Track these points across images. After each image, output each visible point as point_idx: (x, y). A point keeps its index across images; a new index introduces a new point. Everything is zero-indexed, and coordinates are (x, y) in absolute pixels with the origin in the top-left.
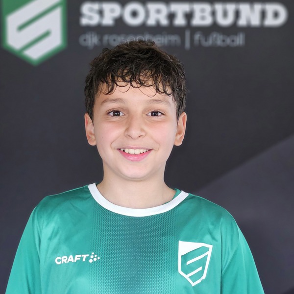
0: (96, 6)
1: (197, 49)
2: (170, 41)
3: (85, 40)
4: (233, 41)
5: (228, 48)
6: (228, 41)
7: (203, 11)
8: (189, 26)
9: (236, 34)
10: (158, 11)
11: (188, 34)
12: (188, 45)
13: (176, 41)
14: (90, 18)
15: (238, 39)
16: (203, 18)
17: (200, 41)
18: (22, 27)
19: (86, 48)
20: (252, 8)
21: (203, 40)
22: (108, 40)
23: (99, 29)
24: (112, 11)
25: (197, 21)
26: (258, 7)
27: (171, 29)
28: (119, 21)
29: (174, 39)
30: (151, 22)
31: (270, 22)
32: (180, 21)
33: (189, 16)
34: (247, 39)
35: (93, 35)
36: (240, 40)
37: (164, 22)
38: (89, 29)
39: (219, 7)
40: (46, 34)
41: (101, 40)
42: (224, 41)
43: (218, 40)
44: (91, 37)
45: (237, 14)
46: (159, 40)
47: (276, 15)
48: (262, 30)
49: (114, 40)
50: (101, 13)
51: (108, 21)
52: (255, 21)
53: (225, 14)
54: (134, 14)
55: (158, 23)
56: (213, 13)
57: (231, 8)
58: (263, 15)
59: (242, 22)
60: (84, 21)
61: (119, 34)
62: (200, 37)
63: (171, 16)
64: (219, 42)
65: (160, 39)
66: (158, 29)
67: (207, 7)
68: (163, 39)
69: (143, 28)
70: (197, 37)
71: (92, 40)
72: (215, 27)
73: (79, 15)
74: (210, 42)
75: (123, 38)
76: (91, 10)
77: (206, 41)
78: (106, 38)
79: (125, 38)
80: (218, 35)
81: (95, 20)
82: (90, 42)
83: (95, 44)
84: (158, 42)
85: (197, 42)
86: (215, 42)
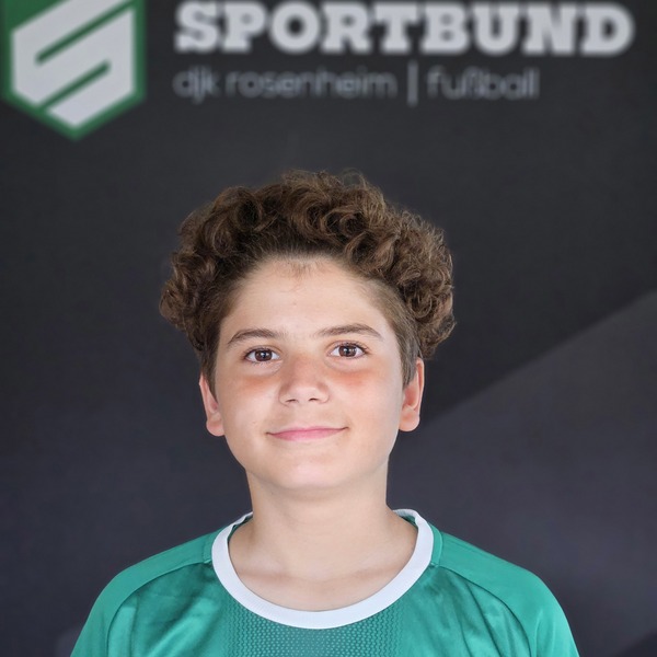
0: (211, 10)
1: (434, 104)
2: (374, 85)
3: (186, 84)
4: (514, 87)
5: (503, 101)
6: (503, 87)
7: (446, 20)
8: (415, 52)
9: (520, 72)
10: (348, 21)
11: (413, 71)
12: (413, 96)
13: (386, 86)
14: (198, 35)
15: (524, 83)
16: (447, 36)
17: (439, 86)
19: (189, 100)
20: (556, 16)
21: (446, 84)
22: (237, 84)
23: (218, 60)
24: (246, 19)
25: (432, 43)
26: (569, 13)
27: (376, 60)
29: (383, 81)
30: (333, 44)
31: (595, 44)
32: (396, 42)
33: (416, 31)
34: (544, 83)
35: (203, 73)
36: (528, 85)
37: (362, 44)
38: (194, 59)
39: (482, 13)
41: (221, 84)
42: (493, 87)
43: (479, 84)
44: (200, 77)
45: (523, 27)
46: (349, 85)
47: (609, 29)
48: (578, 63)
50: (221, 23)
51: (236, 41)
52: (563, 44)
53: (496, 28)
54: (295, 26)
55: (347, 45)
56: (470, 26)
58: (580, 29)
59: (534, 45)
60: (184, 42)
61: (261, 71)
62: (439, 78)
63: (377, 32)
64: (483, 91)
65: (351, 82)
66: (346, 61)
67: (458, 14)
68: (358, 82)
69: (315, 58)
70: (434, 77)
71: (201, 84)
72: (473, 56)
73: (174, 28)
74: (462, 90)
75: (268, 80)
76: (199, 17)
77: (454, 86)
78: (232, 79)
79: (275, 79)
80: (481, 74)
81: (208, 40)
82: (196, 88)
83: (207, 92)
84: (347, 89)
85: (432, 90)
86: (473, 89)
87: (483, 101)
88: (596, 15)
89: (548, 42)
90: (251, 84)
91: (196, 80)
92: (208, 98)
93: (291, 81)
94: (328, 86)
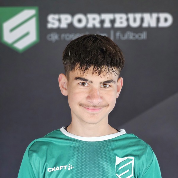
0: (56, 17)
3: (50, 37)
4: (140, 36)
5: (137, 41)
6: (137, 36)
7: (121, 18)
9: (142, 32)
10: (94, 19)
11: (112, 32)
14: (53, 24)
15: (143, 35)
16: (121, 23)
17: (119, 36)
18: (12, 30)
19: (51, 42)
20: (151, 16)
21: (121, 36)
22: (64, 37)
23: (59, 30)
24: (66, 19)
26: (155, 15)
27: (102, 30)
28: (71, 25)
31: (162, 24)
32: (107, 25)
34: (148, 35)
35: (55, 34)
36: (144, 36)
37: (98, 25)
38: (52, 30)
39: (131, 16)
40: (27, 34)
41: (60, 37)
42: (134, 36)
43: (130, 36)
44: (54, 35)
45: (142, 20)
47: (166, 20)
49: (68, 37)
50: (59, 20)
51: (64, 25)
53: (135, 20)
56: (128, 20)
58: (158, 20)
59: (145, 25)
60: (50, 26)
61: (70, 33)
62: (119, 34)
63: (102, 22)
64: (131, 37)
66: (94, 30)
69: (85, 29)
70: (118, 34)
71: (54, 37)
72: (129, 28)
73: (47, 22)
74: (126, 37)
75: (73, 36)
76: (54, 19)
77: (123, 36)
78: (63, 35)
80: (131, 33)
83: (56, 40)
88: (162, 16)
89: (149, 24)
91: (53, 36)
92: (57, 41)
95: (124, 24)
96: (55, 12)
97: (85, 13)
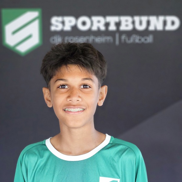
0: (60, 19)
1: (123, 45)
2: (106, 40)
3: (53, 40)
4: (146, 40)
5: (143, 44)
6: (143, 40)
7: (127, 21)
8: (118, 30)
9: (148, 36)
10: (99, 22)
11: (117, 36)
12: (117, 42)
13: (110, 40)
14: (57, 26)
15: (149, 39)
16: (127, 26)
17: (125, 40)
18: (14, 32)
20: (158, 19)
21: (127, 39)
22: (68, 40)
23: (62, 33)
24: (70, 21)
25: (123, 28)
27: (107, 33)
28: (75, 28)
29: (109, 38)
30: (95, 28)
31: (169, 27)
32: (112, 27)
33: (118, 24)
34: (154, 38)
35: (58, 37)
36: (150, 39)
37: (103, 28)
38: (56, 33)
39: (137, 19)
40: (30, 37)
41: (63, 40)
42: (140, 40)
43: (136, 39)
44: (57, 38)
45: (148, 23)
46: (99, 40)
47: (173, 23)
48: (164, 33)
50: (63, 23)
51: (67, 28)
52: (160, 27)
53: (141, 23)
54: (84, 23)
55: (99, 28)
56: (133, 23)
57: (144, 19)
58: (165, 23)
59: (152, 28)
60: (53, 28)
61: (74, 36)
62: (125, 38)
63: (107, 25)
64: (137, 41)
65: (100, 39)
66: (98, 33)
67: (129, 19)
68: (102, 39)
69: (90, 32)
70: (123, 37)
71: (58, 40)
72: (134, 31)
73: (50, 24)
74: (131, 41)
75: (77, 39)
76: (57, 21)
77: (129, 40)
78: (66, 38)
79: (78, 38)
80: (137, 36)
81: (59, 27)
82: (56, 41)
84: (99, 41)
85: (123, 41)
86: (134, 40)
87: (137, 44)
88: (169, 19)
89: (156, 27)
90: (72, 40)
93: (83, 39)
94: (93, 40)
95: (130, 27)
96: (58, 15)
97: (90, 16)
